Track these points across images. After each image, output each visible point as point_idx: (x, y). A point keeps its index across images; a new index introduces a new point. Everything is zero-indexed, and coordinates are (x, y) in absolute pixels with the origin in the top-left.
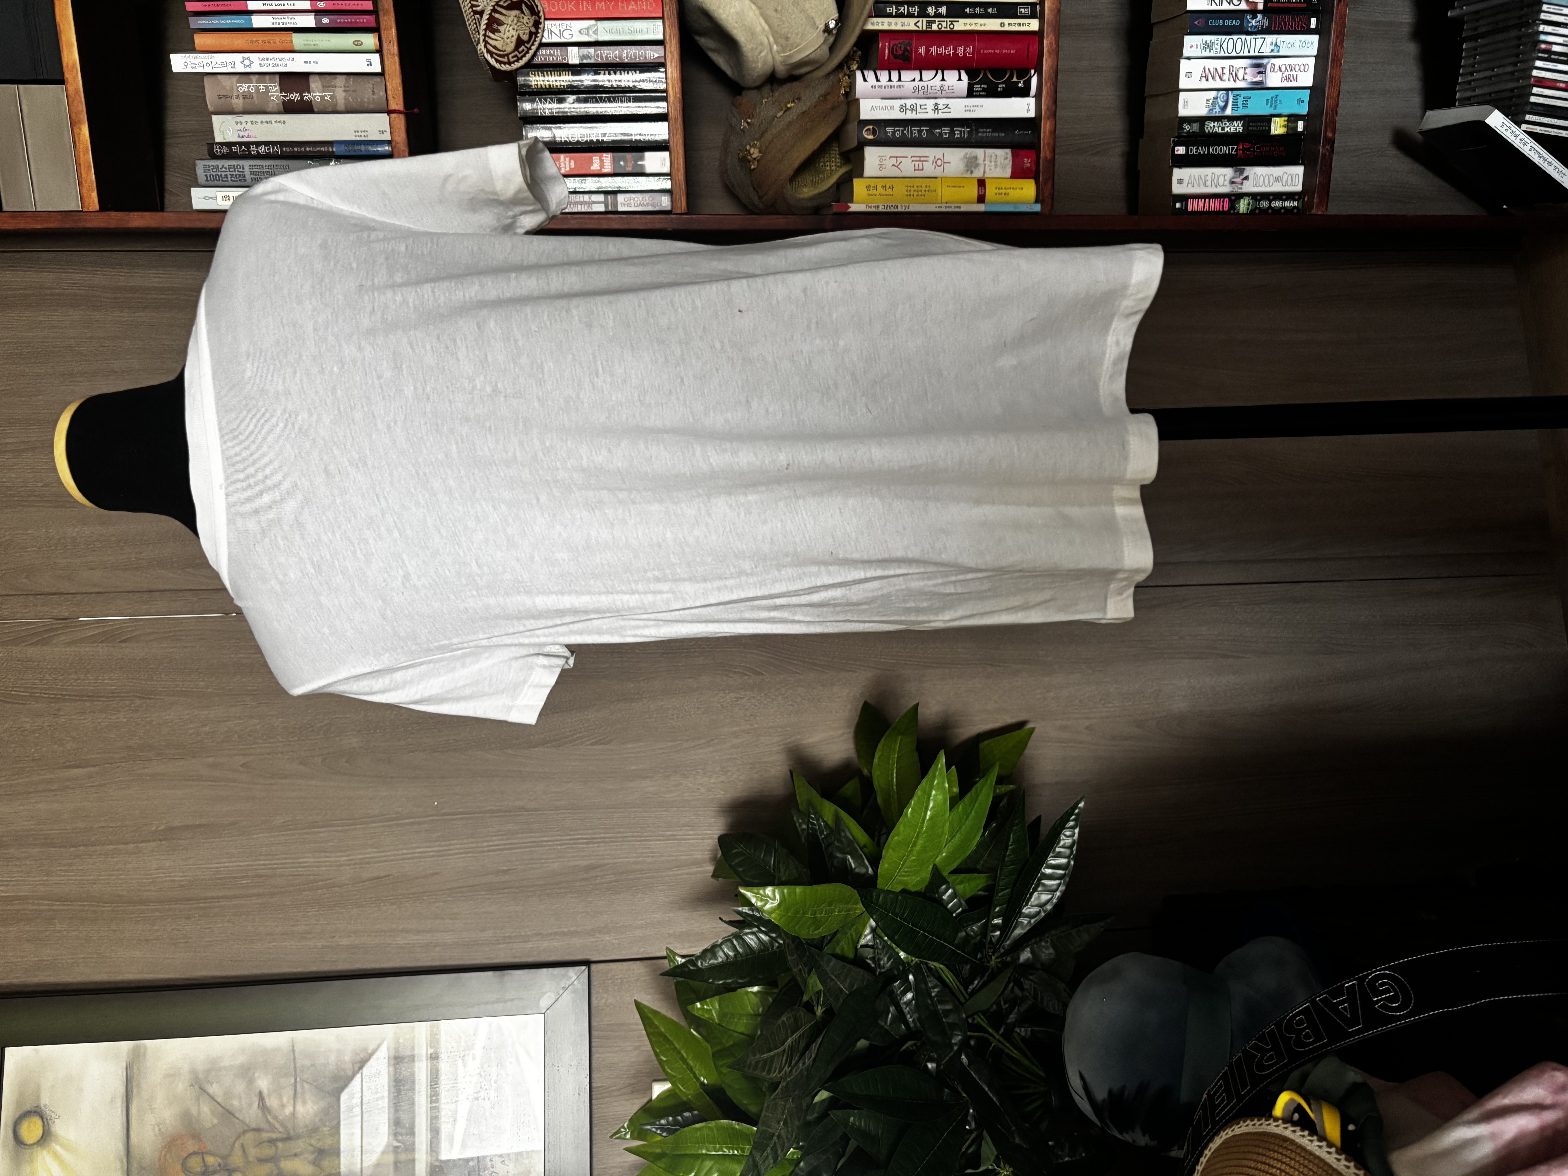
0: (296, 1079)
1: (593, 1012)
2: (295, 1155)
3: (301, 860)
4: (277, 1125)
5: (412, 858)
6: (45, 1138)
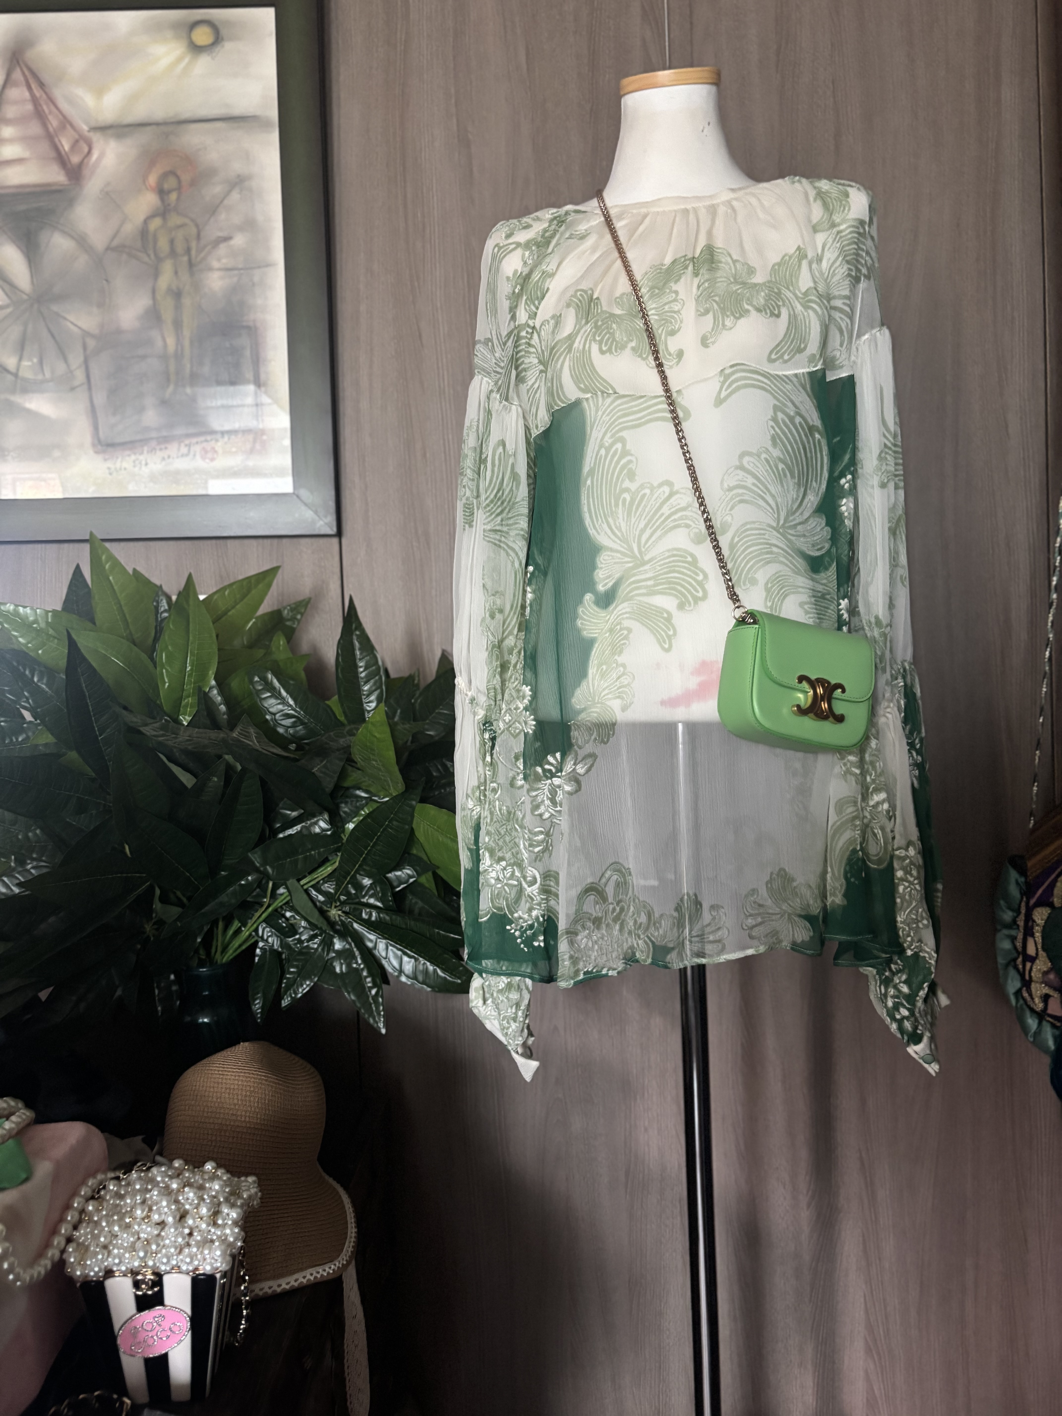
1: (295, 540)
2: (176, 272)
3: (438, 265)
4: (202, 255)
5: (438, 368)
6: (196, 49)
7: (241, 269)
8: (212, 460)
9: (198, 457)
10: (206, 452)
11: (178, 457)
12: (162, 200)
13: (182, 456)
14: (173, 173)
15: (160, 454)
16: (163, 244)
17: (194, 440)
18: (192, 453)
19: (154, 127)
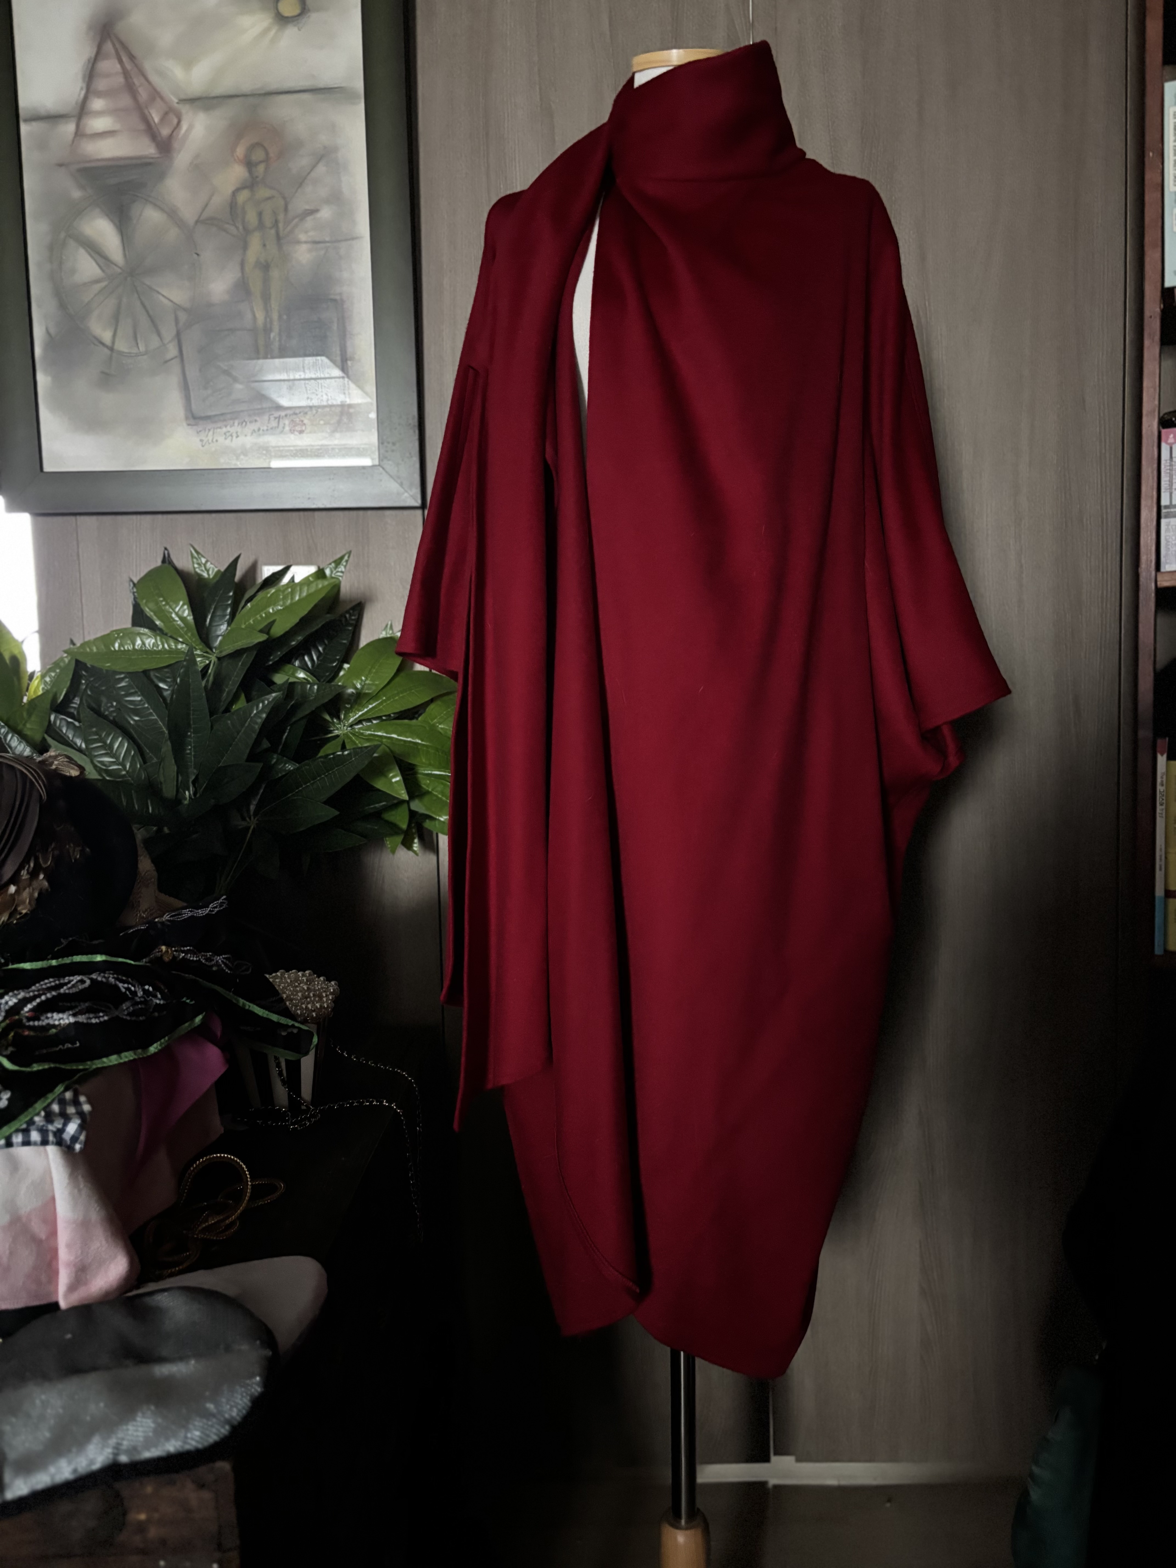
0: (328, 242)
1: (380, 511)
2: (264, 245)
4: (290, 228)
6: (282, 20)
8: (301, 432)
9: (287, 428)
10: (295, 424)
11: (267, 431)
12: (250, 172)
13: (272, 430)
14: (259, 145)
15: (250, 427)
16: (251, 217)
17: (283, 413)
18: (281, 425)
19: (242, 99)
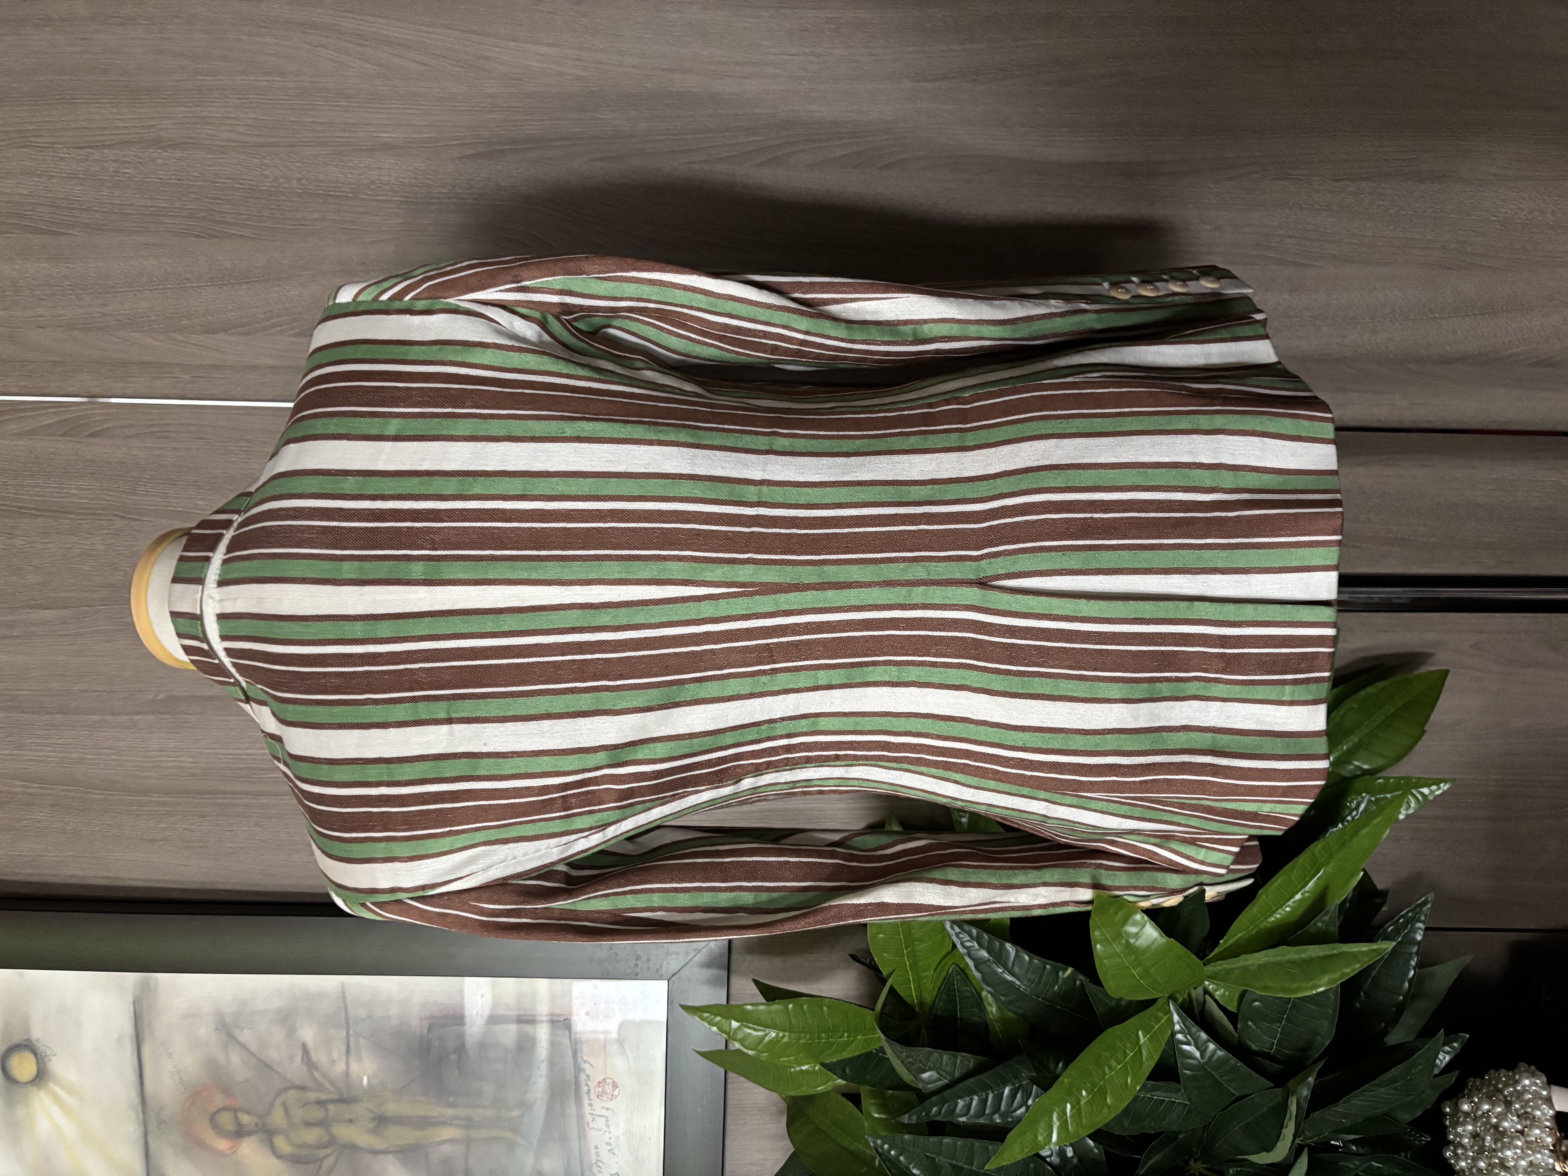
2: (351, 1121)
4: (327, 1084)
6: (41, 1076)
7: (348, 1032)
8: (615, 1086)
9: (609, 1105)
10: (604, 1092)
11: (610, 1133)
12: (250, 1133)
13: (608, 1126)
14: (213, 1119)
15: (605, 1156)
16: (311, 1136)
17: (587, 1109)
18: (604, 1113)
19: (149, 1138)
